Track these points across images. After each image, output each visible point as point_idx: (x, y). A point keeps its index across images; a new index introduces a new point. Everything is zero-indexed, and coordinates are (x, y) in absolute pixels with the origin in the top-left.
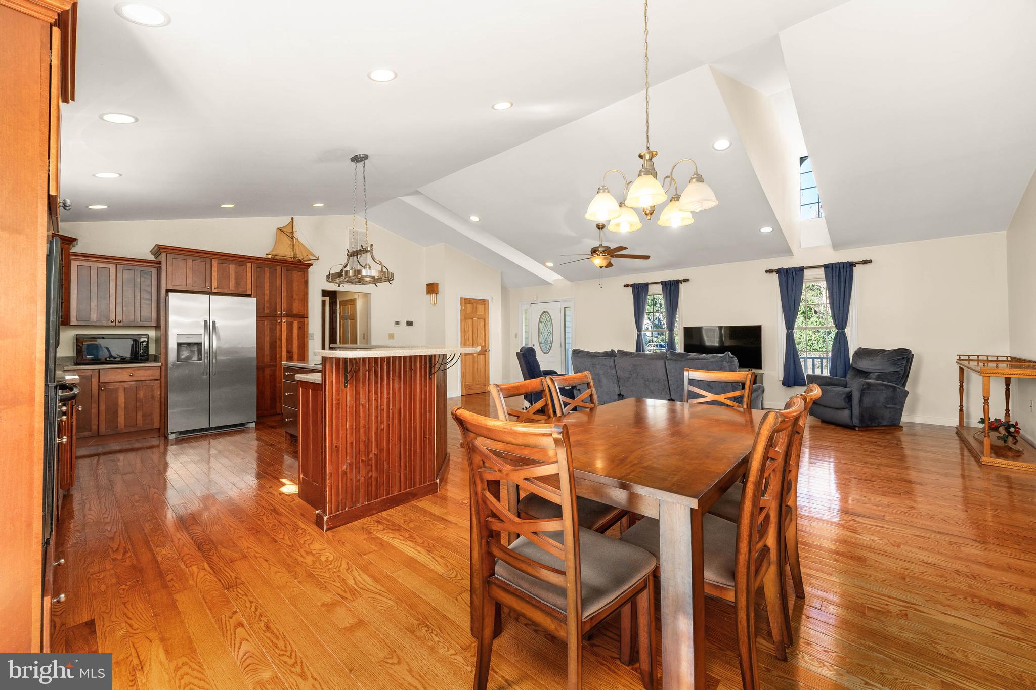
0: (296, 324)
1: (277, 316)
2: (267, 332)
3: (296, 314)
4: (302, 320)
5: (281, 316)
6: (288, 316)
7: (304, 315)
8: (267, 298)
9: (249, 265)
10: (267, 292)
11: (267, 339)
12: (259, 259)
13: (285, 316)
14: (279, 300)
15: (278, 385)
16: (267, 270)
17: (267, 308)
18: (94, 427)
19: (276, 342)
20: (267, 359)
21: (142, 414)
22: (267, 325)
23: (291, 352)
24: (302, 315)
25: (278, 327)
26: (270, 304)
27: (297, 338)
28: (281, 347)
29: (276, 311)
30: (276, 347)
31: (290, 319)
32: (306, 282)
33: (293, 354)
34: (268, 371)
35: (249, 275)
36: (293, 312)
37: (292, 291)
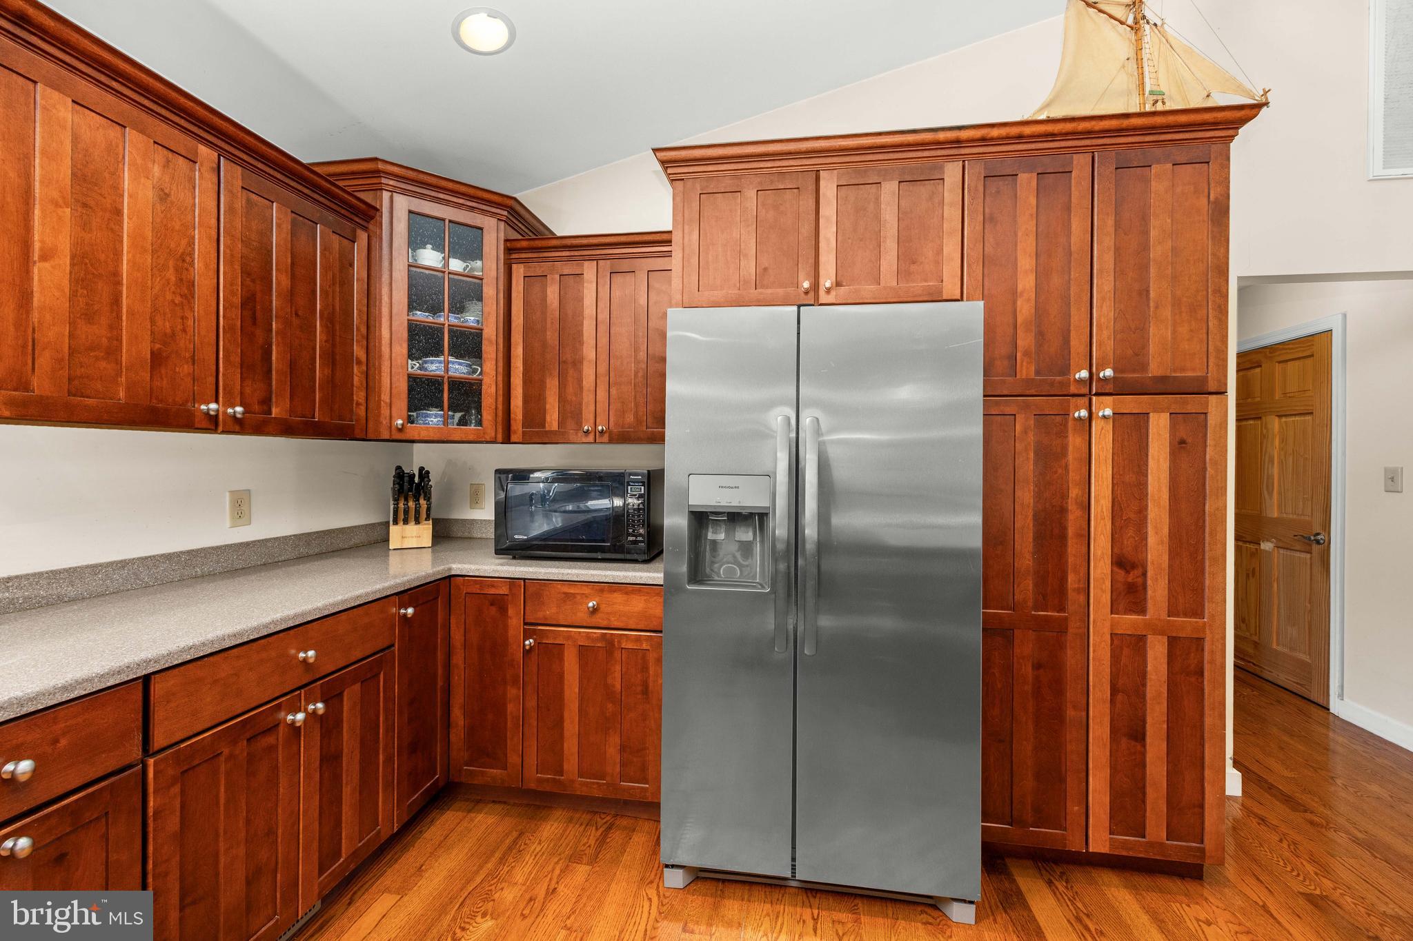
0: (1159, 427)
1: (1073, 389)
2: (1027, 466)
3: (1163, 379)
4: (1192, 404)
5: (1093, 389)
6: (1118, 388)
7: (1204, 380)
8: (1025, 309)
9: (952, 172)
10: (1026, 282)
11: (1026, 496)
12: (995, 133)
13: (1109, 388)
14: (1078, 317)
15: (1070, 713)
16: (1027, 180)
17: (1027, 353)
18: (514, 759)
19: (1063, 511)
20: (1026, 589)
21: (618, 740)
22: (1025, 432)
23: (1134, 566)
24: (1197, 379)
25: (1074, 441)
26: (1040, 334)
27: (1165, 495)
28: (1086, 536)
29: (1065, 370)
30: (1063, 537)
31: (1131, 404)
32: (1220, 212)
33: (1144, 574)
34: (1025, 647)
35: (952, 214)
36: (1144, 367)
37: (1144, 268)
